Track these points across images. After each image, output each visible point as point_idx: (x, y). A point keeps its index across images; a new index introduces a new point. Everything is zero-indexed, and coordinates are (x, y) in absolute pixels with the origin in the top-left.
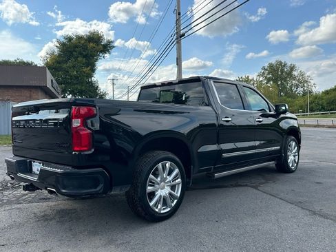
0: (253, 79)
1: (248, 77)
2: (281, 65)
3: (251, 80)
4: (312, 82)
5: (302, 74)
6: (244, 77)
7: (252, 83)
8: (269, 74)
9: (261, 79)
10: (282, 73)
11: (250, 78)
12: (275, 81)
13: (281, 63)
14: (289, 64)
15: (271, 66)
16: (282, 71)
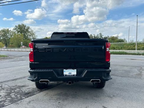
0: (11, 31)
1: (8, 29)
2: (24, 26)
3: (10, 31)
4: (36, 35)
5: (32, 31)
6: (6, 29)
7: (10, 32)
8: (18, 29)
9: (15, 31)
10: (24, 29)
11: (9, 30)
12: (21, 33)
13: (24, 25)
14: (27, 26)
15: (19, 26)
16: (24, 28)
